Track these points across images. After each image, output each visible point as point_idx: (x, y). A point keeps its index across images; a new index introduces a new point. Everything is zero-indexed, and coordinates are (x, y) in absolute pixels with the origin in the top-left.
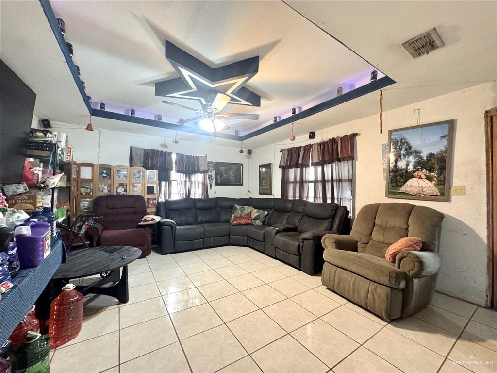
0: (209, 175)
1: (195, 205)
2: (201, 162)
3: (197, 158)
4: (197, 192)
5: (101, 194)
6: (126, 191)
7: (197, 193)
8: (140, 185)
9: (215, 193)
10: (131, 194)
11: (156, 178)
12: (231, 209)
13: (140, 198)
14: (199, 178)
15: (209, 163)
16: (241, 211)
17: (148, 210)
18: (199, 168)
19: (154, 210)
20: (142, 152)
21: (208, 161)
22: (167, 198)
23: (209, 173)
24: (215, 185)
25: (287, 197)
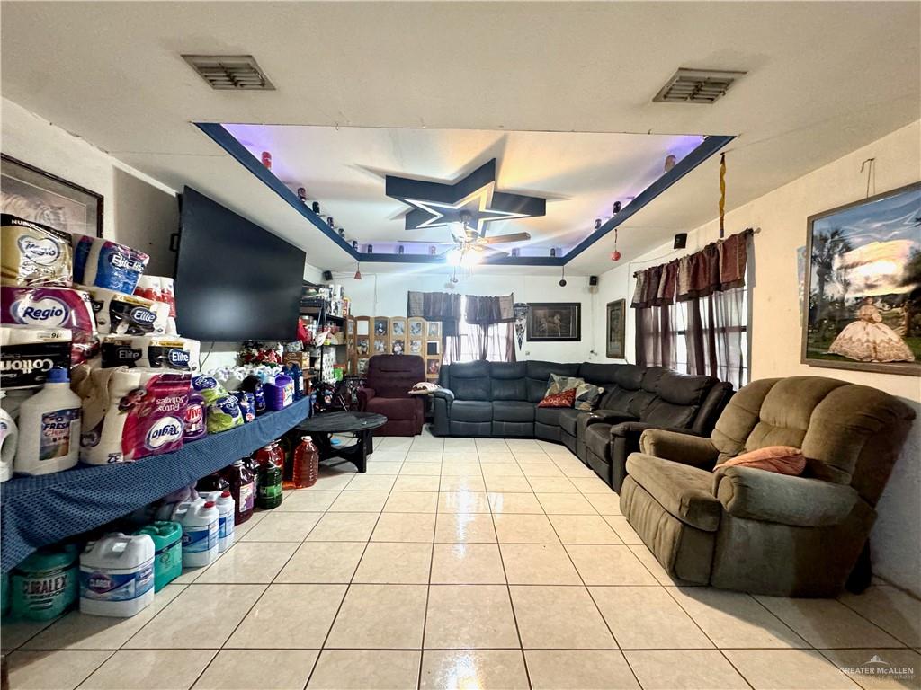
0: (517, 326)
1: (490, 372)
2: (502, 305)
3: (497, 299)
4: (497, 352)
5: (378, 354)
6: (403, 350)
7: (498, 354)
8: (419, 342)
9: (528, 354)
10: (410, 354)
11: (440, 332)
12: (545, 381)
13: (418, 359)
14: (500, 330)
15: (517, 305)
16: (561, 385)
17: (427, 376)
18: (499, 313)
19: (436, 376)
20: (422, 297)
21: (515, 302)
22: (455, 361)
23: (518, 322)
24: (528, 341)
25: (645, 363)
